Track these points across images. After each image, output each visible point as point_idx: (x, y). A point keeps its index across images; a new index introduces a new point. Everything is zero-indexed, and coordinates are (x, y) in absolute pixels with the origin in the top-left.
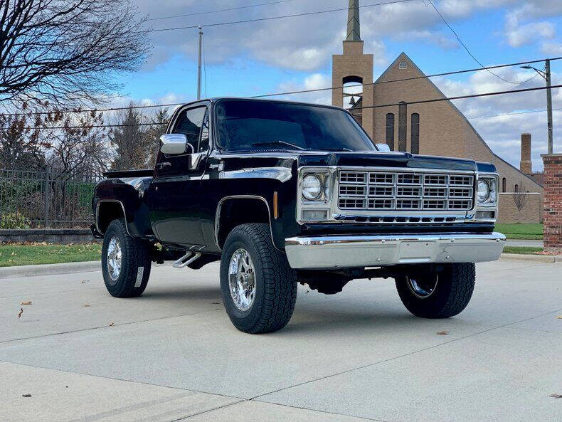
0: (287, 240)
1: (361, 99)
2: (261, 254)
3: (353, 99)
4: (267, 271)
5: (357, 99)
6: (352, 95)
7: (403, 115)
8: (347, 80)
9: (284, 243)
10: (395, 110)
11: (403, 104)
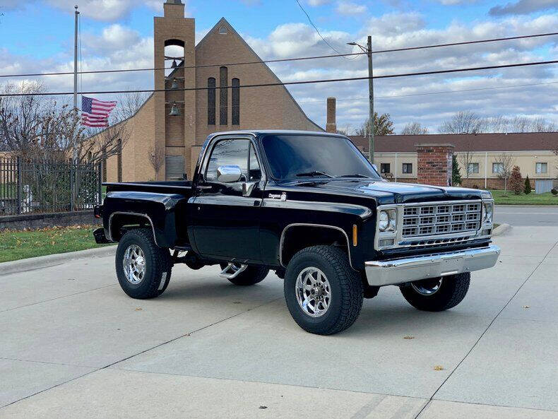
0: (366, 263)
1: (183, 63)
2: (338, 273)
3: (175, 63)
4: (344, 287)
5: (178, 62)
6: (174, 59)
7: (224, 79)
8: (169, 43)
9: (364, 265)
10: (216, 75)
11: (224, 68)
